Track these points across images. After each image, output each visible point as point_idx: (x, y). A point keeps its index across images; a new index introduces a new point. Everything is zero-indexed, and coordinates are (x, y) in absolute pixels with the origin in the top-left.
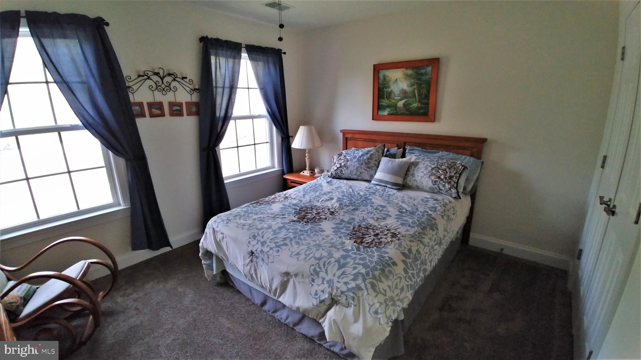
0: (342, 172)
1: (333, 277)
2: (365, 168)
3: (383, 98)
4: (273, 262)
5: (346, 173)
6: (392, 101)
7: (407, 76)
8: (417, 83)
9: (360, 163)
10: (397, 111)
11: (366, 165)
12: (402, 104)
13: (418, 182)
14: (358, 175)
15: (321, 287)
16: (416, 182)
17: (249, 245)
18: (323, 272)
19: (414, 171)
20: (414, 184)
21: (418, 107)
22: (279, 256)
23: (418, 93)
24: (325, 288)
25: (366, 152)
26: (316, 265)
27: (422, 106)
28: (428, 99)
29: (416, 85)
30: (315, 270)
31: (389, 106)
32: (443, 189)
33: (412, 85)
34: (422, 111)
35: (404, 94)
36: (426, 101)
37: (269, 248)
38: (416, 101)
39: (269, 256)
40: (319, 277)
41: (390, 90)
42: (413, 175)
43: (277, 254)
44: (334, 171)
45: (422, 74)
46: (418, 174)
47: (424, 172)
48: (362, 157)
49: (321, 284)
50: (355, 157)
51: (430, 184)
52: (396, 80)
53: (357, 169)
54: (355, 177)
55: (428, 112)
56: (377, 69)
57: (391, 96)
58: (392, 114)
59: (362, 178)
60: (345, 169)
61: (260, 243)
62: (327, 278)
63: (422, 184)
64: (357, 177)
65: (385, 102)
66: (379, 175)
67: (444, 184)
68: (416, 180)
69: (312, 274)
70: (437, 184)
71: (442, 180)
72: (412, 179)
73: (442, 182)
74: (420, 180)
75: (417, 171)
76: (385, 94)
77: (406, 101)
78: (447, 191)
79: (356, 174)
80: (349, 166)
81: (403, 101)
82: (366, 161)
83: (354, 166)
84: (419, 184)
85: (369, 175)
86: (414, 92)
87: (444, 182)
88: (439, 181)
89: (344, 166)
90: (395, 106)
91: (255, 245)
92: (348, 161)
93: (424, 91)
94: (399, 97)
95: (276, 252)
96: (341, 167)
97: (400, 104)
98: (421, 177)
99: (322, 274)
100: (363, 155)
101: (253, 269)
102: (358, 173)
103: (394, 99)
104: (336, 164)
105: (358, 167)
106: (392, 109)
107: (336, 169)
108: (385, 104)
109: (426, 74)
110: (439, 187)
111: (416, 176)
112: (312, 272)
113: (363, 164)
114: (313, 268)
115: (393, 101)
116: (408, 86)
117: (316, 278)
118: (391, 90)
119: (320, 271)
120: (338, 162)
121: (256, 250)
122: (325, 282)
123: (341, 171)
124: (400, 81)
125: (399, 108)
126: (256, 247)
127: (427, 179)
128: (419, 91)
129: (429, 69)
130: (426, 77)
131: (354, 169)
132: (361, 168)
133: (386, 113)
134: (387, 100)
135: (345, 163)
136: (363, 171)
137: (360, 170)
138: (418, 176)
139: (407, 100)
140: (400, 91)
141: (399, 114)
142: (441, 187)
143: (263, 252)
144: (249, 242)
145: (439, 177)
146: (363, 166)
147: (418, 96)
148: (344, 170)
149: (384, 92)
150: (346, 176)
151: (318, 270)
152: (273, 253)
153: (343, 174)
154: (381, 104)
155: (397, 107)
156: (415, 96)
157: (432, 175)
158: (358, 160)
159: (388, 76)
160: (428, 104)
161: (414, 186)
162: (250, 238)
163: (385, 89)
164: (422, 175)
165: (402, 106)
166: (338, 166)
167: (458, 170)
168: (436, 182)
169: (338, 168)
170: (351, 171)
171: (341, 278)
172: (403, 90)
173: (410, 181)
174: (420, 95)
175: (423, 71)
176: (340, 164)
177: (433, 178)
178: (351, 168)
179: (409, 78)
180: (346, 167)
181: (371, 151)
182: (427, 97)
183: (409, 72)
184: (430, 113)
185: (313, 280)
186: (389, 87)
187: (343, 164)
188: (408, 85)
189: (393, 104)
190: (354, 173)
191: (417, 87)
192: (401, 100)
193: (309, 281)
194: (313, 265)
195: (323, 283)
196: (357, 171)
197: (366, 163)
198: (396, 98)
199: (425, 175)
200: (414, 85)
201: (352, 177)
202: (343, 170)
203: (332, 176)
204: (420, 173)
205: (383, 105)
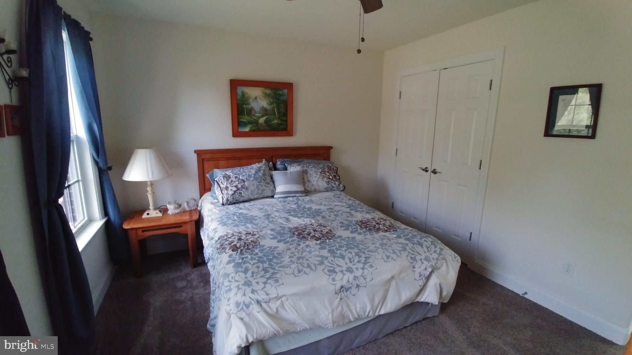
0: (241, 195)
1: (425, 254)
2: (265, 185)
3: (244, 115)
4: (372, 279)
5: (246, 194)
6: (253, 118)
7: (266, 95)
8: (276, 102)
9: (258, 181)
10: (258, 127)
11: (265, 182)
12: (264, 121)
13: (316, 185)
14: (260, 193)
15: (423, 267)
16: (314, 186)
17: (334, 283)
18: (417, 255)
19: (308, 177)
20: (313, 188)
21: (278, 124)
22: (377, 269)
23: (277, 111)
24: (426, 265)
25: (257, 169)
26: (409, 254)
27: (282, 122)
28: (287, 117)
29: (275, 103)
30: (411, 258)
31: (250, 123)
32: (335, 186)
33: (271, 104)
34: (282, 127)
35: (265, 112)
36: (284, 118)
37: (360, 270)
38: (276, 118)
39: (365, 277)
40: (417, 261)
41: (250, 107)
42: (309, 181)
43: (373, 269)
44: (231, 197)
45: (280, 95)
46: (312, 179)
47: (317, 176)
48: (257, 175)
49: (422, 264)
50: (250, 176)
51: (325, 185)
52: (256, 98)
53: (257, 187)
54: (256, 197)
55: (287, 127)
56: (235, 84)
57: (252, 112)
58: (254, 131)
59: (264, 195)
60: (244, 190)
61: (345, 272)
62: (423, 257)
63: (319, 186)
64: (258, 195)
65: (245, 119)
66: (281, 188)
67: (334, 182)
68: (314, 185)
69: (411, 263)
70: (329, 183)
71: (332, 179)
72: (310, 185)
73: (332, 181)
74: (317, 184)
75: (310, 177)
76: (245, 111)
77: (266, 118)
78: (338, 187)
79: (257, 193)
80: (248, 186)
81: (264, 118)
82: (263, 178)
83: (254, 185)
84: (316, 187)
85: (270, 190)
86: (273, 110)
87: (334, 181)
88: (330, 181)
89: (242, 188)
90: (256, 122)
91: (343, 278)
92: (244, 181)
93: (282, 110)
94: (260, 114)
95: (370, 268)
96: (238, 189)
97: (262, 120)
98: (316, 181)
99: (418, 257)
100: (256, 172)
101: (344, 307)
102: (260, 191)
103: (255, 116)
104: (230, 188)
105: (258, 185)
106: (253, 125)
107: (233, 193)
108: (245, 120)
109: (283, 95)
110: (331, 185)
111: (312, 181)
112: (411, 261)
113: (262, 181)
114: (409, 258)
115: (255, 118)
116: (267, 105)
117: (416, 263)
118: (252, 107)
119: (415, 257)
120: (232, 185)
121: (348, 281)
122: (424, 261)
123: (240, 193)
124: (260, 99)
125: (261, 124)
126: (346, 278)
127: (322, 182)
128: (278, 110)
129: (285, 91)
130: (283, 97)
131: (255, 188)
132: (262, 186)
133: (247, 129)
134: (247, 116)
135: (242, 184)
136: (264, 188)
137: (261, 188)
138: (314, 181)
139: (268, 117)
140: (260, 108)
141: (261, 130)
142: (333, 185)
143: (357, 277)
144: (334, 280)
145: (329, 178)
146: (262, 184)
147: (278, 113)
148: (244, 192)
149: (243, 108)
150: (246, 198)
151: (413, 256)
152: (369, 271)
153: (243, 196)
154: (241, 120)
155: (259, 123)
156: (274, 114)
157: (324, 178)
158: (256, 179)
159: (247, 93)
160: (286, 121)
161: (313, 189)
162: (330, 275)
163: (244, 106)
164: (317, 179)
165: (264, 122)
166: (235, 189)
167: (335, 171)
168: (328, 182)
169: (235, 192)
170: (252, 191)
171: (430, 251)
172: (263, 107)
173: (308, 186)
174: (279, 112)
175: (280, 92)
176: (236, 186)
177: (325, 179)
178: (251, 188)
179: (269, 97)
180: (244, 188)
181: (262, 167)
182: (285, 115)
183: (268, 91)
184: (289, 128)
185: (414, 267)
186: (248, 104)
187: (239, 186)
188: (267, 103)
189: (254, 120)
190: (256, 193)
191: (276, 106)
192: (262, 117)
193: (411, 270)
194: (407, 256)
195: (423, 263)
196: (259, 189)
197: (263, 180)
198: (257, 115)
199: (319, 178)
200: (273, 104)
201: (252, 198)
202: (242, 192)
203: (229, 202)
204: (315, 178)
205: (243, 122)
